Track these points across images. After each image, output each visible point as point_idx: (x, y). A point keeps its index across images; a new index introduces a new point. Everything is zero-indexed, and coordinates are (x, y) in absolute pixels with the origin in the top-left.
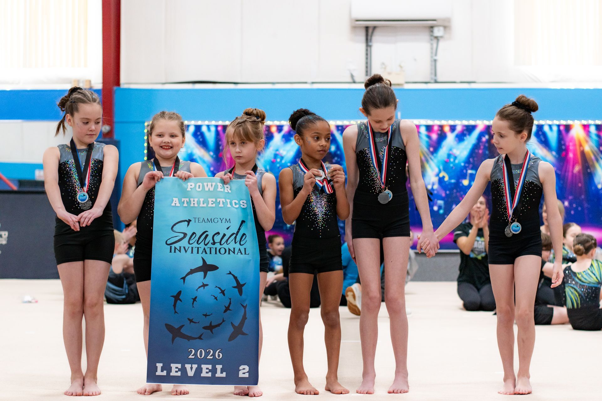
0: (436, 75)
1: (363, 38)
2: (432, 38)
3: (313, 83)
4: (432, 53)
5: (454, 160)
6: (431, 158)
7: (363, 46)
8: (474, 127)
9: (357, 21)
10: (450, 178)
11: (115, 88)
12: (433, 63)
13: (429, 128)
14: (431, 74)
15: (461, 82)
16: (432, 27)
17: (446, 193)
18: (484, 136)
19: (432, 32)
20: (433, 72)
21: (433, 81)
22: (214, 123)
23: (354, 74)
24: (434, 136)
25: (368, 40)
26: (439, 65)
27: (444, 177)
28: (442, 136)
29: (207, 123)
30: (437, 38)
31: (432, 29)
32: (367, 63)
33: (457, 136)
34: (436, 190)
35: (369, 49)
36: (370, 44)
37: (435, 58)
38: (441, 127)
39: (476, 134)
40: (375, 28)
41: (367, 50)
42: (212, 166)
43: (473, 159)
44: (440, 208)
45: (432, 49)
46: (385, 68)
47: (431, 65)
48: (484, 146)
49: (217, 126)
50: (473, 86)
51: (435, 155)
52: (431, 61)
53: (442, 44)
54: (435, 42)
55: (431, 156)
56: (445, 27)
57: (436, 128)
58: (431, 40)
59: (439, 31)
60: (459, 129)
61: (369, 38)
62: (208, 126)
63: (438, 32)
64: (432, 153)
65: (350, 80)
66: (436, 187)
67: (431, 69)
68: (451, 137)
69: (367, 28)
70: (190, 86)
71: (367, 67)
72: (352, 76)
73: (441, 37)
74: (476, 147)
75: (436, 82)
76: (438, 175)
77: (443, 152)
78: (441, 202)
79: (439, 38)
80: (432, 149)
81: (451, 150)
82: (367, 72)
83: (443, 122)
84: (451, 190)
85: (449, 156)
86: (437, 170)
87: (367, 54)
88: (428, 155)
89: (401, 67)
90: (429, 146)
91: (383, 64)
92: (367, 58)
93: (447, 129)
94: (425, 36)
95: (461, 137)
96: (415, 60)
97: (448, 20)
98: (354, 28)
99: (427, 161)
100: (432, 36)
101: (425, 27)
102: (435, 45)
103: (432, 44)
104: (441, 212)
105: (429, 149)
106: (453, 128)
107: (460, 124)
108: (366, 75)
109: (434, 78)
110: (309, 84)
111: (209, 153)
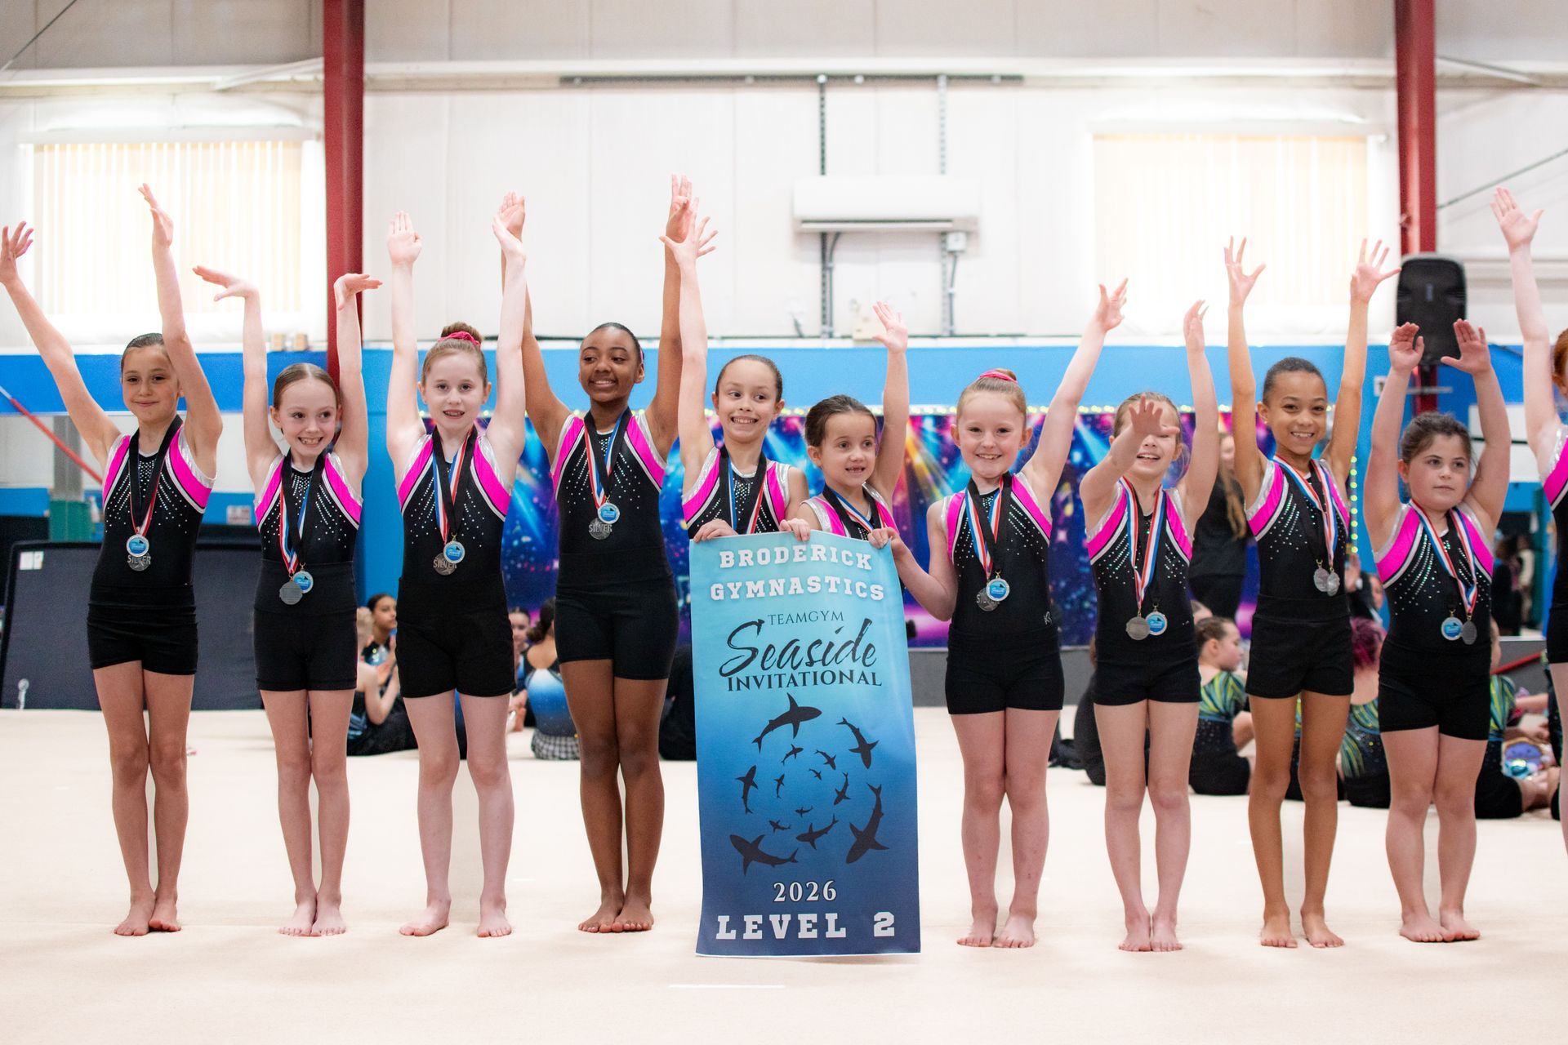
0: (952, 323)
1: (815, 253)
2: (945, 253)
3: (724, 338)
4: (944, 281)
6: (944, 477)
7: (817, 268)
9: (805, 222)
12: (947, 300)
13: (940, 422)
14: (944, 320)
15: (1000, 336)
16: (944, 234)
19: (944, 242)
20: (947, 316)
21: (947, 334)
23: (801, 321)
25: (825, 257)
26: (957, 302)
30: (952, 253)
31: (943, 238)
32: (824, 300)
35: (828, 274)
36: (829, 265)
37: (951, 290)
40: (838, 235)
41: (824, 276)
45: (944, 273)
46: (858, 310)
47: (944, 304)
50: (1022, 343)
51: (951, 471)
52: (944, 297)
53: (962, 264)
54: (949, 261)
55: (943, 472)
56: (968, 234)
58: (944, 257)
59: (957, 240)
61: (828, 254)
63: (955, 242)
64: (947, 467)
65: (793, 332)
67: (944, 311)
69: (824, 236)
71: (824, 308)
72: (797, 325)
73: (962, 252)
75: (952, 335)
79: (958, 254)
80: (945, 460)
82: (824, 316)
87: (824, 284)
88: (939, 471)
90: (941, 454)
91: (854, 302)
92: (824, 292)
94: (931, 250)
96: (914, 294)
97: (974, 221)
98: (800, 235)
99: (937, 483)
100: (944, 249)
101: (930, 233)
102: (950, 267)
103: (944, 265)
105: (940, 460)
108: (824, 323)
109: (949, 328)
110: (717, 339)
111: (530, 469)
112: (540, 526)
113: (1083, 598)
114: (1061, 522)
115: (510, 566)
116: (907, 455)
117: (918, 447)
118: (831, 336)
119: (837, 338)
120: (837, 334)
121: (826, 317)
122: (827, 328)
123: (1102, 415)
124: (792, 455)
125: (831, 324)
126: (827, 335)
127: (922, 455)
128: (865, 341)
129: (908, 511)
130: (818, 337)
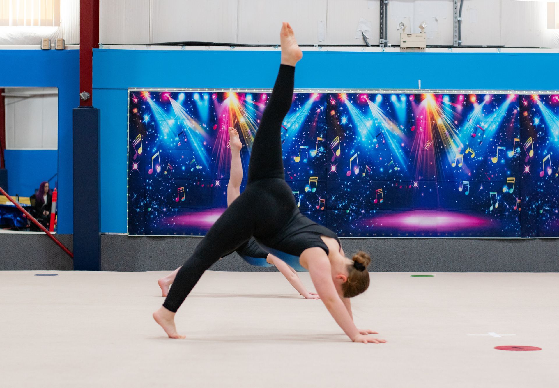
0: (459, 39)
3: (319, 46)
4: (455, 13)
5: (482, 135)
6: (455, 133)
7: (376, 4)
8: (504, 97)
10: (477, 155)
11: (93, 49)
12: (457, 25)
13: (453, 98)
14: (454, 36)
15: (488, 47)
17: (472, 172)
18: (516, 108)
20: (457, 34)
21: (456, 45)
22: (207, 90)
23: (367, 36)
24: (459, 107)
26: (463, 26)
27: (470, 154)
28: (468, 107)
29: (199, 90)
32: (381, 24)
33: (484, 107)
34: (461, 168)
35: (384, 7)
36: (385, 2)
37: (459, 19)
38: (467, 97)
39: (506, 105)
41: (381, 9)
42: (205, 140)
43: (503, 135)
44: (465, 188)
45: (455, 8)
46: (404, 29)
47: (455, 27)
48: (516, 119)
49: (211, 94)
50: (503, 51)
52: (455, 22)
53: (466, 2)
54: (458, 0)
55: (455, 130)
57: (461, 98)
60: (487, 99)
62: (201, 94)
64: (457, 127)
65: (362, 43)
66: (460, 165)
67: (455, 31)
68: (478, 108)
70: (179, 48)
71: (381, 28)
72: (365, 38)
74: (506, 120)
75: (460, 46)
76: (463, 152)
77: (469, 126)
78: (466, 183)
80: (456, 122)
81: (478, 123)
82: (381, 33)
83: (469, 92)
84: (478, 168)
85: (476, 129)
86: (462, 146)
88: (452, 129)
89: (422, 28)
90: (454, 118)
91: (402, 24)
92: (381, 18)
93: (473, 99)
95: (489, 109)
96: (436, 20)
99: (451, 136)
102: (459, 4)
103: (455, 3)
104: (467, 193)
105: (453, 122)
106: (480, 98)
107: (488, 94)
108: (381, 38)
109: (458, 42)
110: (316, 46)
111: (202, 125)
112: (207, 161)
113: (539, 208)
114: (526, 160)
115: (189, 183)
116: (433, 118)
117: (440, 114)
118: (386, 45)
119: (389, 47)
120: (388, 45)
121: (383, 33)
122: (383, 41)
123: (553, 96)
124: (363, 117)
125: (386, 39)
126: (383, 45)
127: (442, 118)
128: (407, 48)
129: (434, 153)
130: (378, 46)
